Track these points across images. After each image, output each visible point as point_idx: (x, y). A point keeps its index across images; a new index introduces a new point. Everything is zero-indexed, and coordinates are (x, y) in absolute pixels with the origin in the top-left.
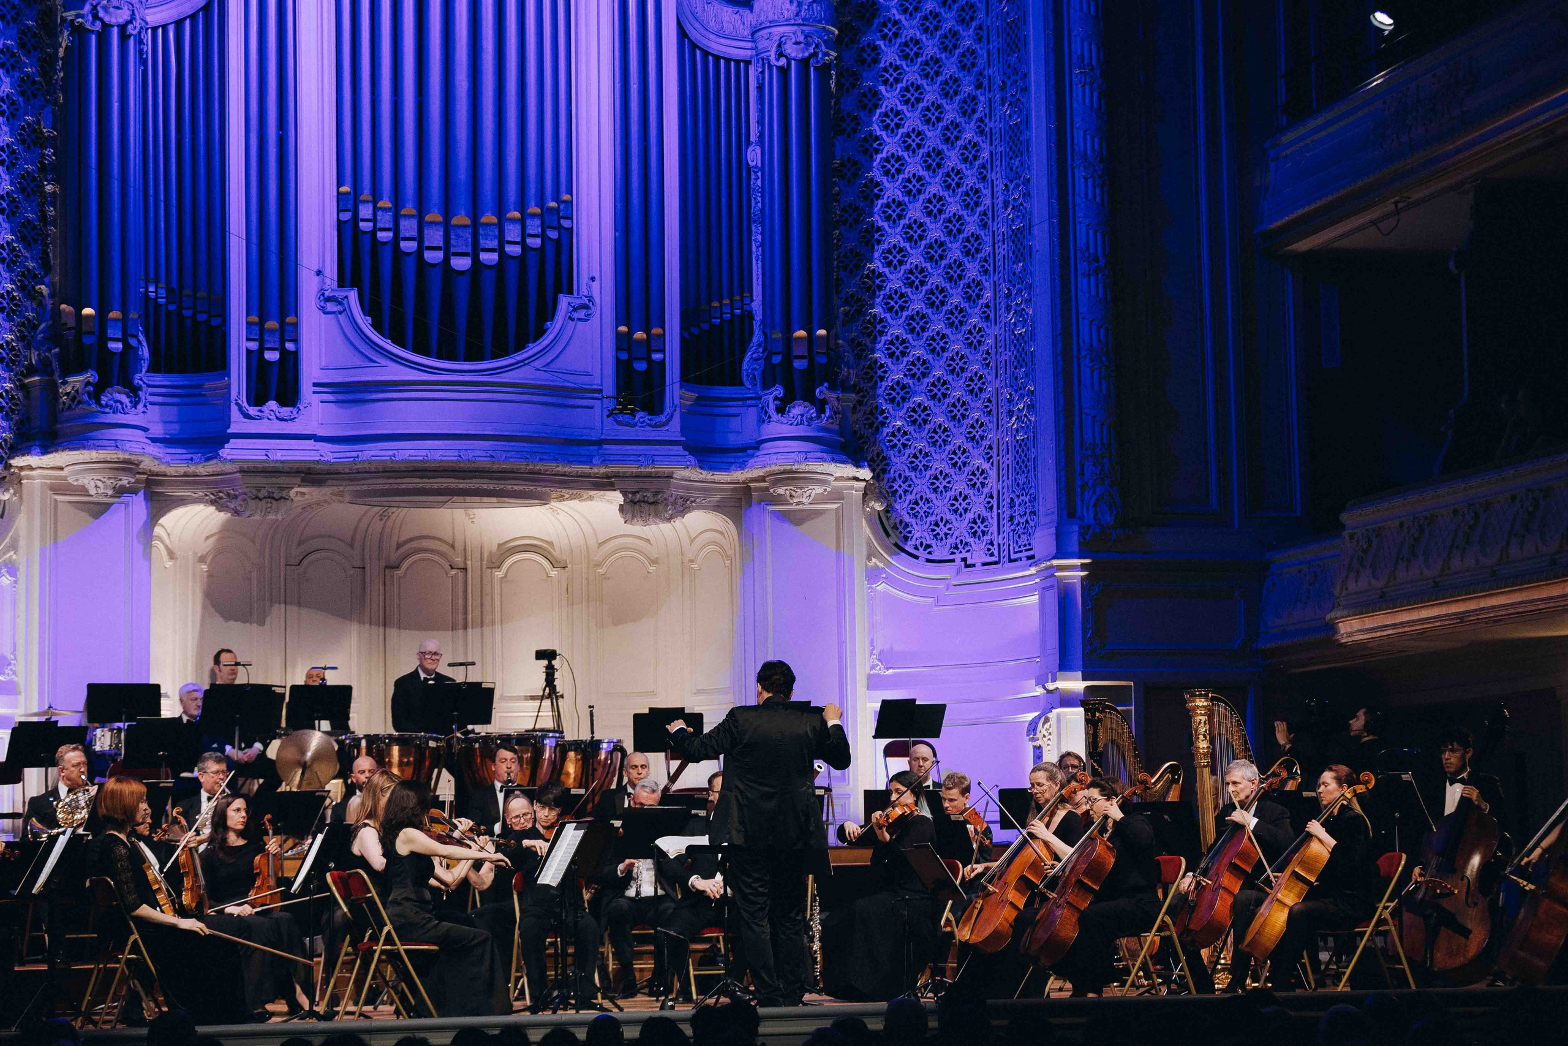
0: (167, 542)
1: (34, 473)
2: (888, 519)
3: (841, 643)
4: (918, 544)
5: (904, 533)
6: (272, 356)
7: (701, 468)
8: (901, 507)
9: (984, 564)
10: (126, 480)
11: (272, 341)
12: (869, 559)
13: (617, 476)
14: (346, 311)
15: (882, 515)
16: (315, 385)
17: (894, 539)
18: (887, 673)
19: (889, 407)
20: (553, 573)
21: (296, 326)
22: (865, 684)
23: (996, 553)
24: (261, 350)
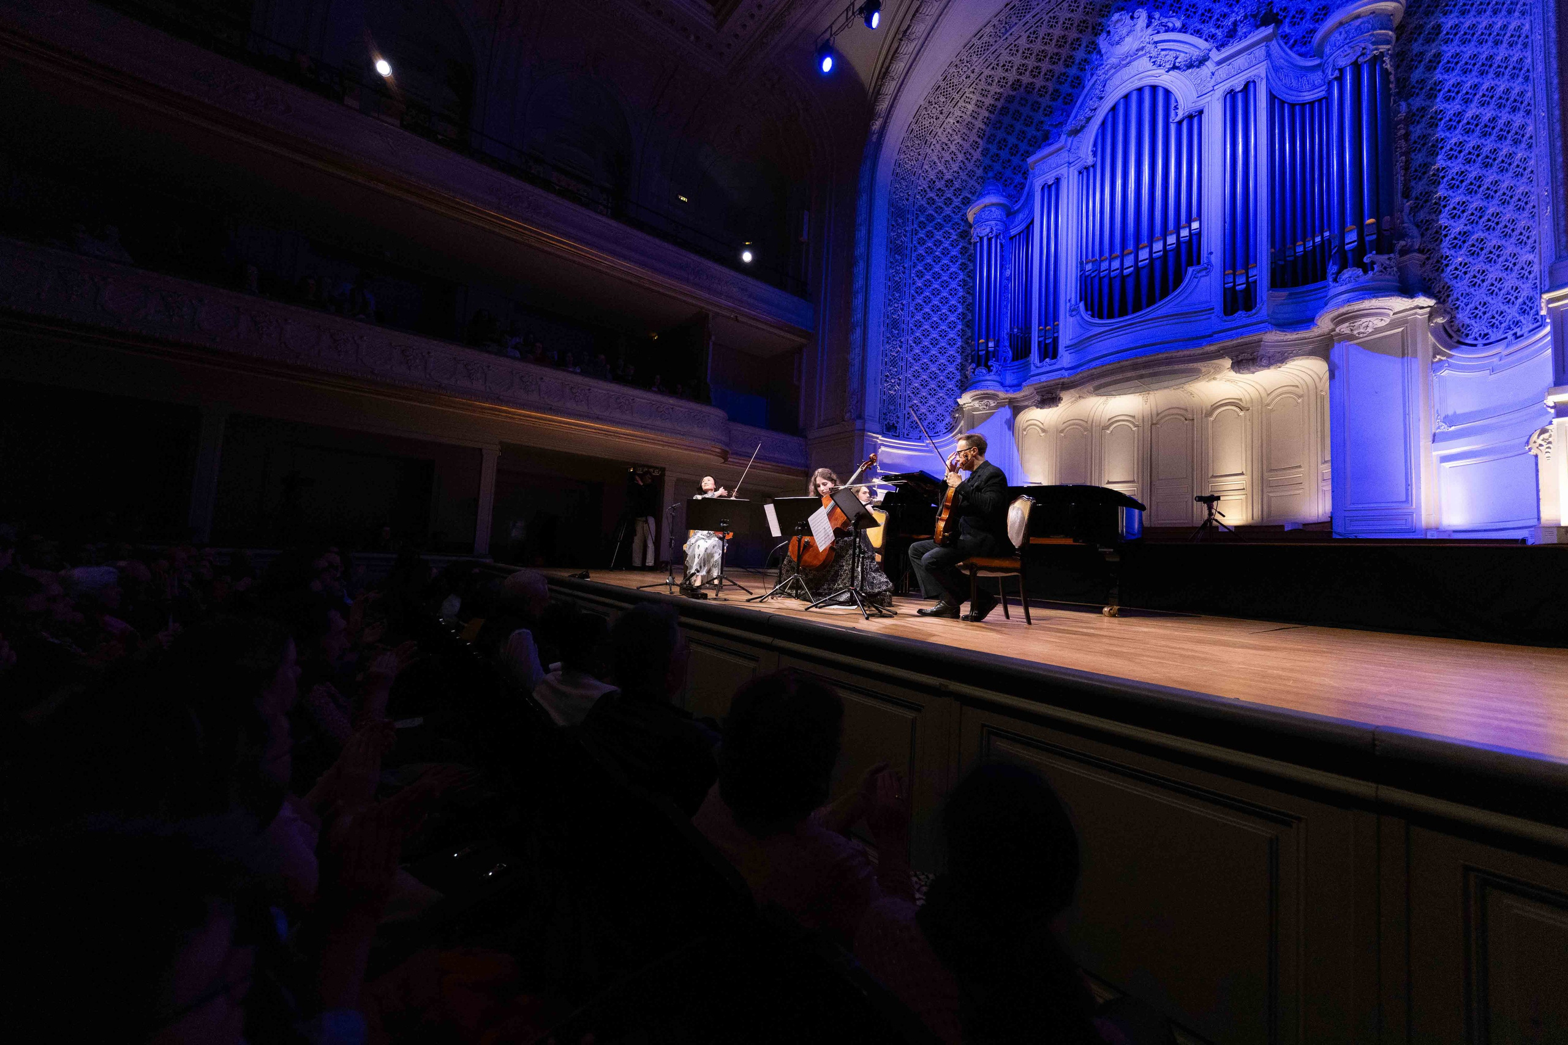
0: (1042, 426)
1: (967, 405)
2: (1452, 326)
3: (1405, 415)
4: (1477, 335)
5: (1466, 332)
6: (1048, 341)
7: (1284, 331)
8: (1462, 317)
9: (1530, 331)
10: (992, 404)
11: (1049, 335)
12: (1434, 357)
13: (1224, 348)
14: (1079, 313)
15: (1446, 327)
16: (1065, 347)
17: (1456, 338)
18: (1450, 429)
19: (1452, 252)
20: (1242, 414)
21: (1058, 325)
22: (1431, 439)
23: (1540, 320)
24: (1045, 339)
